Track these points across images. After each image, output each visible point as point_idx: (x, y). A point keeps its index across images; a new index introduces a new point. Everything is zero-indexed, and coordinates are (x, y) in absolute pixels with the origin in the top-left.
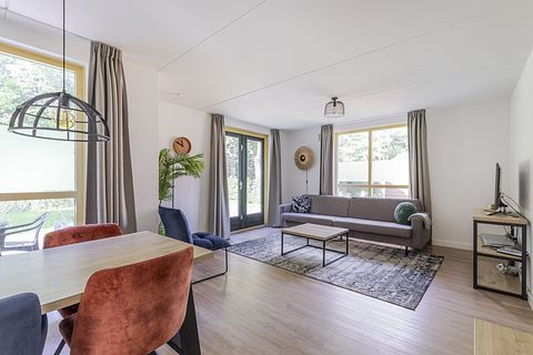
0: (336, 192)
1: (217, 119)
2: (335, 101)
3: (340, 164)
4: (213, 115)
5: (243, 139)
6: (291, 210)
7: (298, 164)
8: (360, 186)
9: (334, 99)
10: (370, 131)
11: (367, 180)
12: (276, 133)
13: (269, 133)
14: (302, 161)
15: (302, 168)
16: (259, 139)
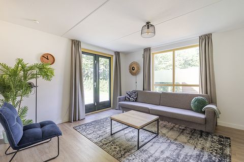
0: (153, 89)
1: (76, 43)
2: (148, 25)
3: (155, 72)
4: (72, 41)
5: (96, 57)
6: (125, 100)
7: (131, 72)
8: (168, 85)
9: (148, 23)
10: (174, 51)
11: (172, 82)
12: (117, 54)
13: (113, 54)
14: (133, 70)
15: (133, 74)
16: (108, 58)
